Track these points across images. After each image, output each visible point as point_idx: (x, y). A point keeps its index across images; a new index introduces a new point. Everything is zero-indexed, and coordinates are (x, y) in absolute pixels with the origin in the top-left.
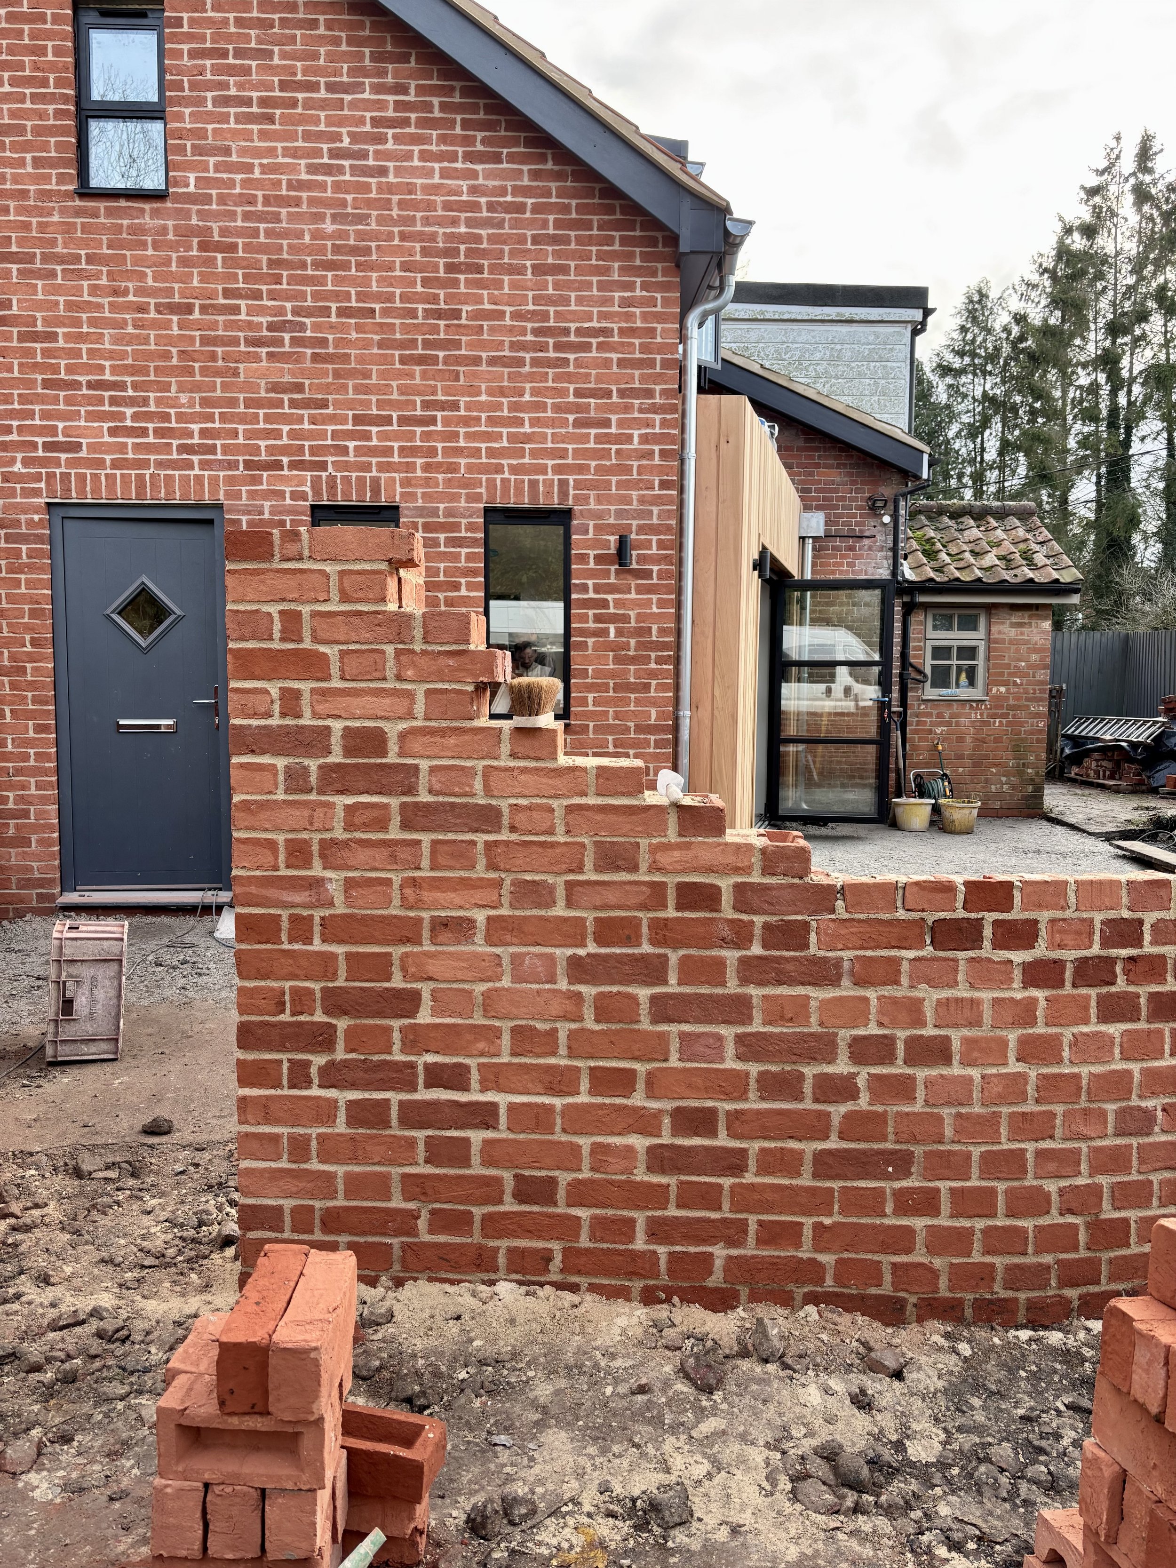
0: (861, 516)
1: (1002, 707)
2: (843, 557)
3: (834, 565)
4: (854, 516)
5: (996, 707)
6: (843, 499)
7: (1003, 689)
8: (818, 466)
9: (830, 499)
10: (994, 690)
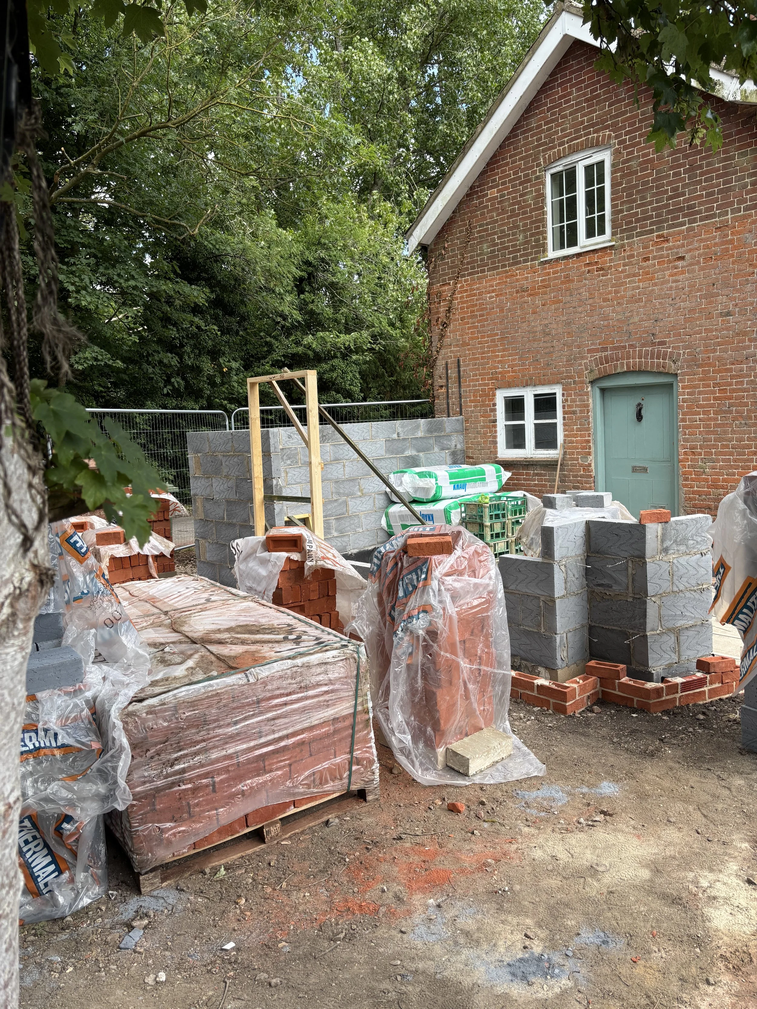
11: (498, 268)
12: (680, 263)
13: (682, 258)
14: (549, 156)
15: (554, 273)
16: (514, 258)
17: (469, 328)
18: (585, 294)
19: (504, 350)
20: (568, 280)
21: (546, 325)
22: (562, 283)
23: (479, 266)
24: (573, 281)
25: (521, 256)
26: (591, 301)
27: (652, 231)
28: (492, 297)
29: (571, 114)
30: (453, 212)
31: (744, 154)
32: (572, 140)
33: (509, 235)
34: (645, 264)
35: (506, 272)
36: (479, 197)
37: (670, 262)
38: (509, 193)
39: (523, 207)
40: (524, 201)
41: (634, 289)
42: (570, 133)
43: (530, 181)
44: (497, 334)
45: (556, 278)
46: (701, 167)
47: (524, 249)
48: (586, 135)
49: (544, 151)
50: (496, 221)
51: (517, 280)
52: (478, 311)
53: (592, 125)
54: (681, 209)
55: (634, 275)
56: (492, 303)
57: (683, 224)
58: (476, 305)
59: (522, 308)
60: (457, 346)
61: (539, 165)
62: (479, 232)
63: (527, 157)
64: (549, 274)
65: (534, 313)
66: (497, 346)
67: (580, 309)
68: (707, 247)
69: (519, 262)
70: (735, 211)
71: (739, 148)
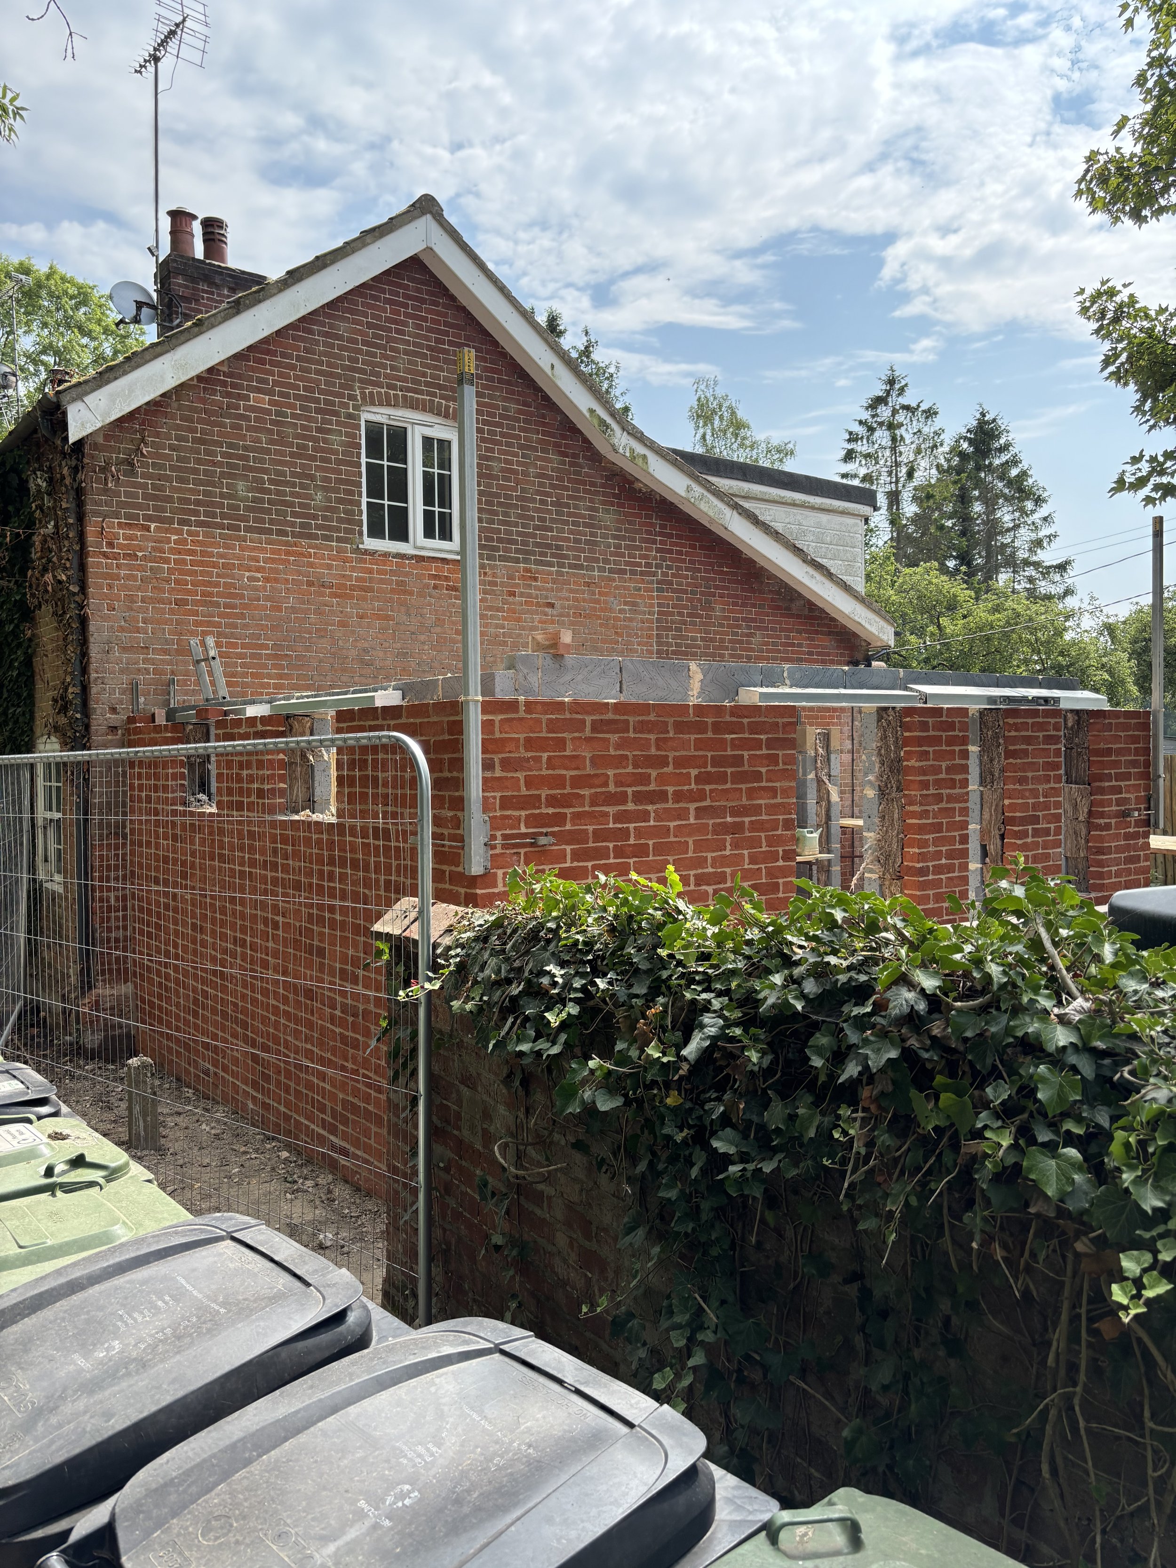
8: (817, 633)
11: (269, 532)
12: (549, 610)
13: (552, 605)
14: (371, 393)
15: (379, 572)
16: (302, 525)
17: (197, 624)
18: (430, 618)
19: (280, 676)
20: (402, 588)
21: (365, 651)
22: (393, 591)
23: (223, 516)
24: (411, 593)
25: (318, 527)
26: (438, 630)
27: (517, 561)
28: (258, 580)
29: (406, 353)
30: (163, 395)
31: (607, 511)
32: (409, 390)
33: (294, 485)
34: (511, 599)
35: (287, 544)
36: (228, 395)
37: (538, 604)
38: (294, 416)
39: (323, 450)
40: (325, 441)
41: (497, 626)
42: (405, 380)
43: (336, 414)
44: (266, 647)
45: (382, 581)
46: (568, 506)
47: (325, 518)
48: (429, 394)
49: (361, 381)
50: (268, 451)
51: (311, 565)
52: (219, 594)
53: (440, 387)
54: (549, 546)
55: (498, 610)
56: (256, 589)
57: (551, 565)
58: (217, 585)
59: (318, 612)
60: (165, 652)
61: (352, 398)
62: (224, 455)
63: (331, 375)
64: (371, 571)
65: (343, 624)
66: (265, 667)
67: (422, 638)
68: (576, 600)
69: (316, 537)
70: (601, 569)
71: (604, 503)
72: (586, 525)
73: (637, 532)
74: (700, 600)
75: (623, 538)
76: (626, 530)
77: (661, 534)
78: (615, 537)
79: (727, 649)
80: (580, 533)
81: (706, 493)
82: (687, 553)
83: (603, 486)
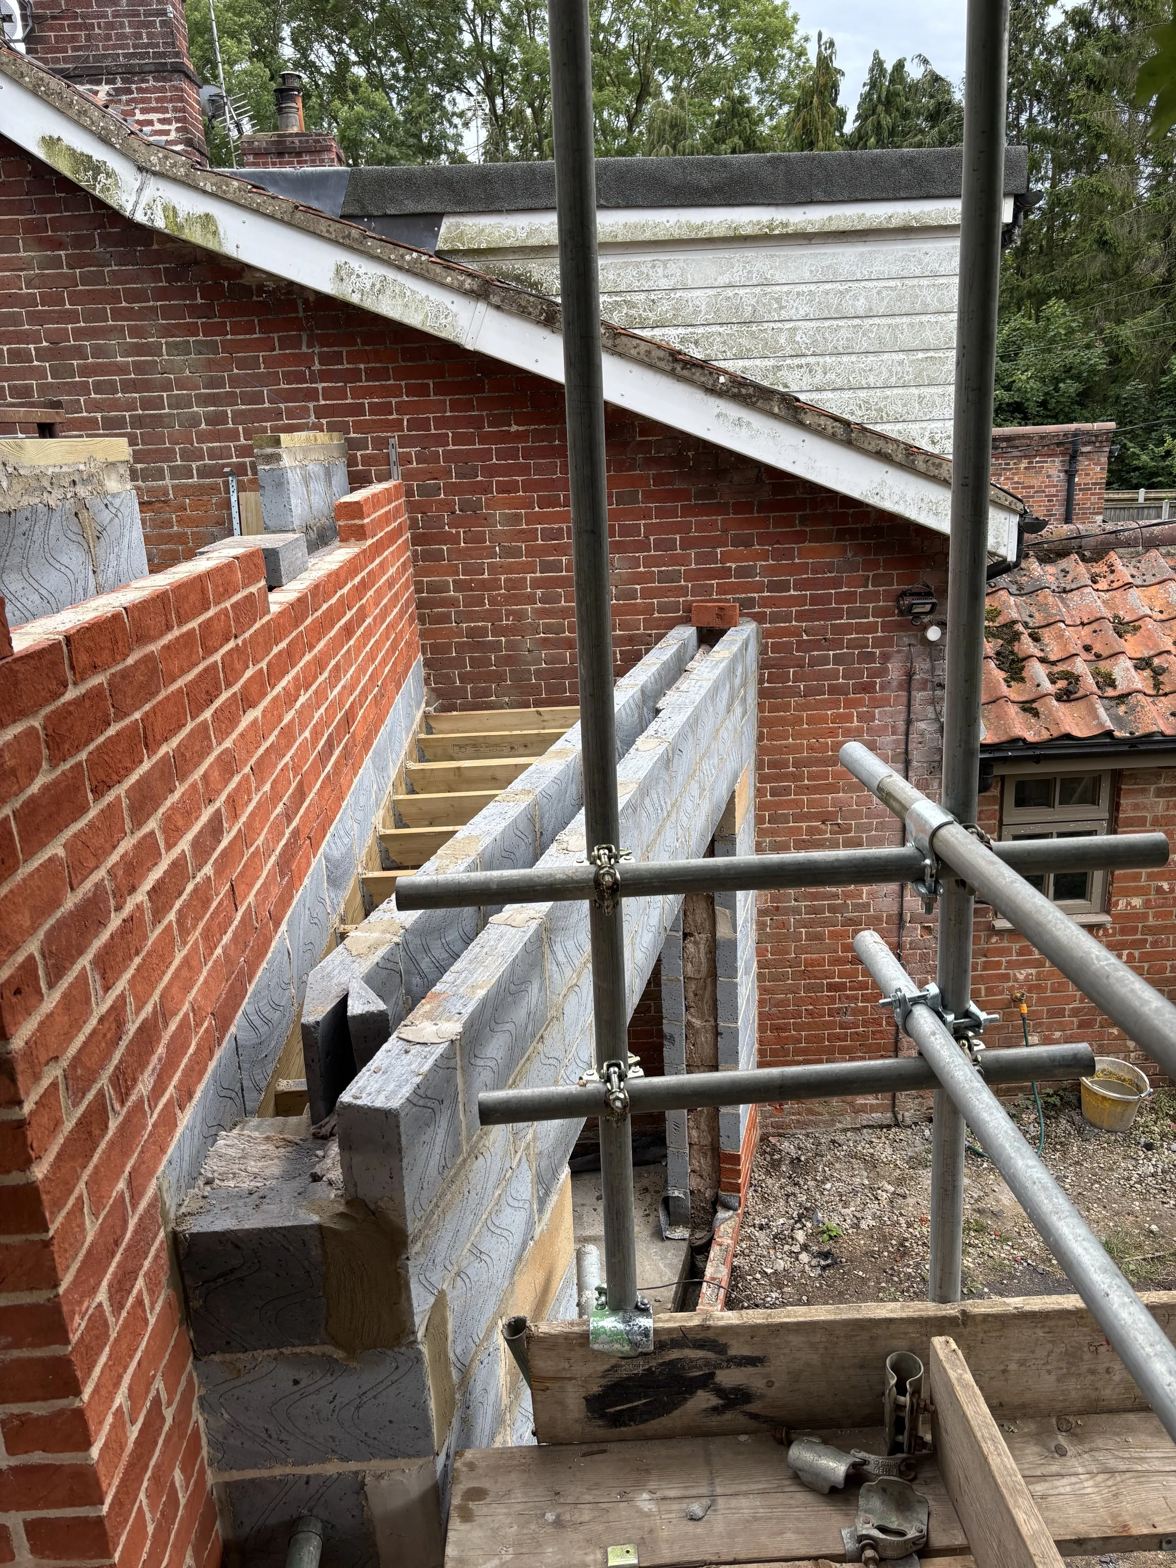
0: (885, 627)
1: (1135, 930)
2: (849, 704)
3: (836, 719)
4: (872, 628)
5: (1123, 932)
6: (849, 597)
7: (1137, 902)
8: (800, 537)
9: (826, 599)
10: (1122, 904)
31: (181, 348)
46: (79, 352)
70: (175, 473)
71: (167, 332)
72: (128, 386)
73: (261, 380)
74: (448, 506)
75: (230, 400)
76: (234, 381)
77: (324, 376)
78: (205, 401)
79: (530, 599)
80: (115, 405)
81: (391, 274)
82: (402, 408)
83: (160, 294)
